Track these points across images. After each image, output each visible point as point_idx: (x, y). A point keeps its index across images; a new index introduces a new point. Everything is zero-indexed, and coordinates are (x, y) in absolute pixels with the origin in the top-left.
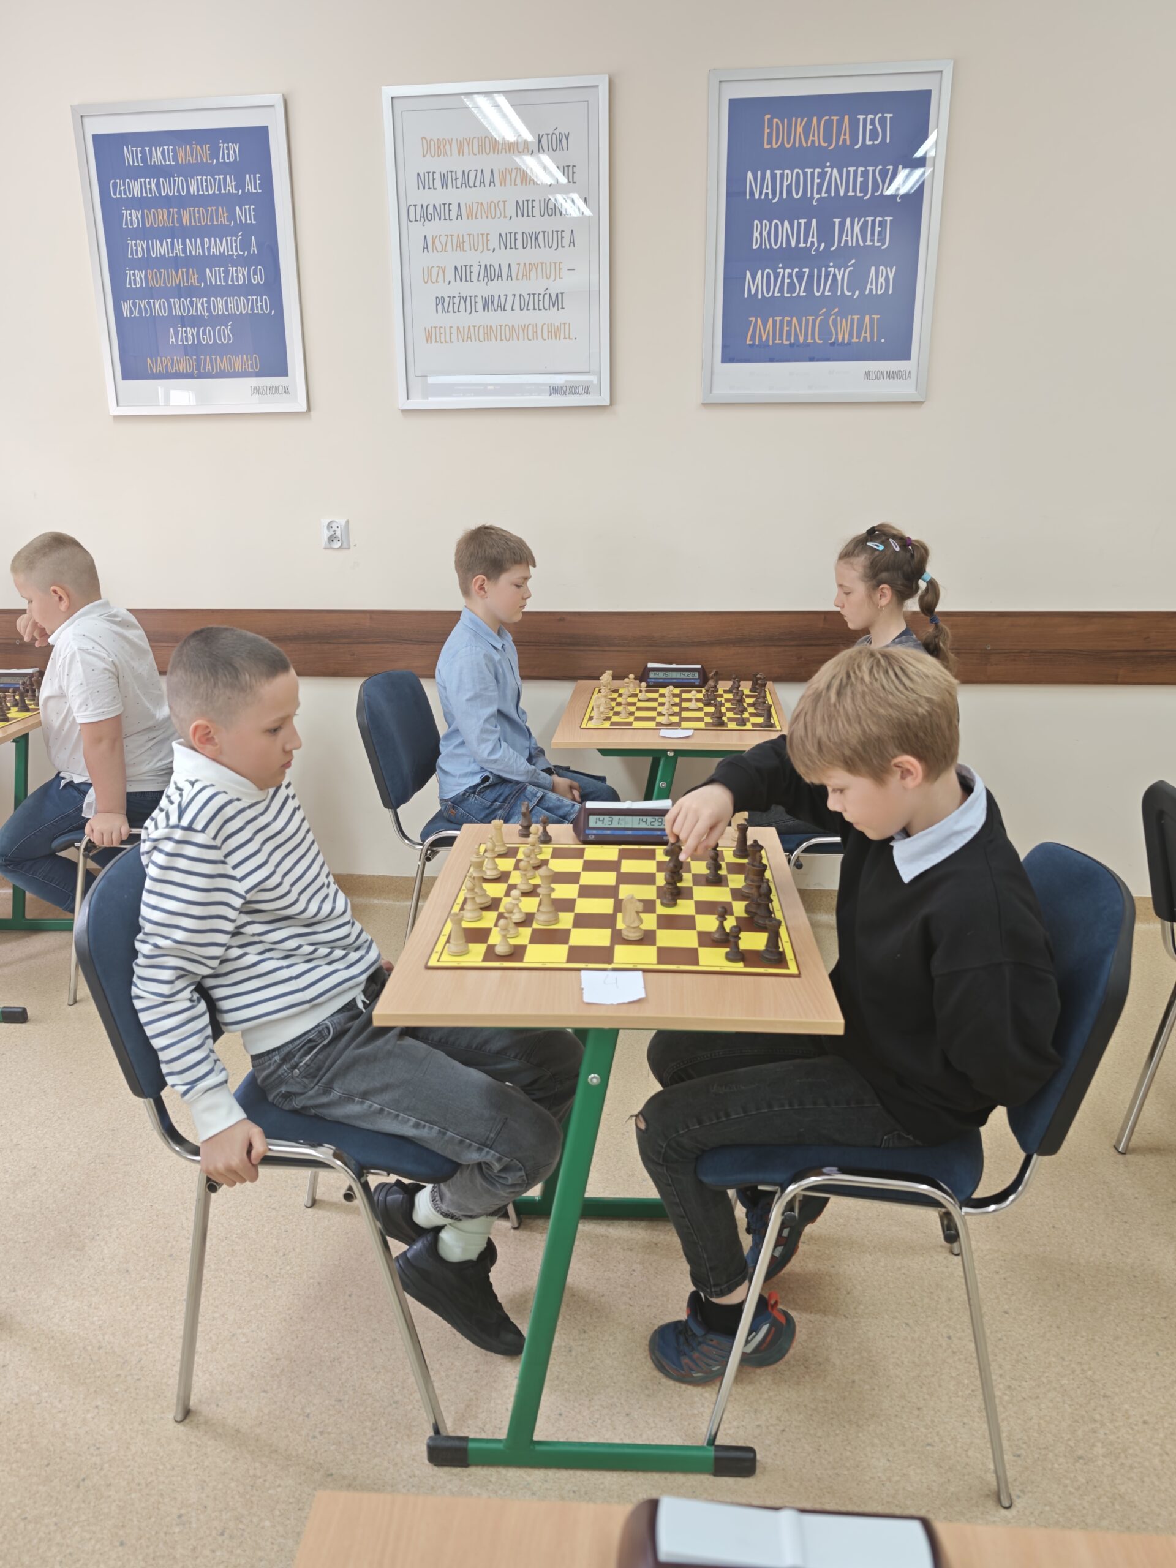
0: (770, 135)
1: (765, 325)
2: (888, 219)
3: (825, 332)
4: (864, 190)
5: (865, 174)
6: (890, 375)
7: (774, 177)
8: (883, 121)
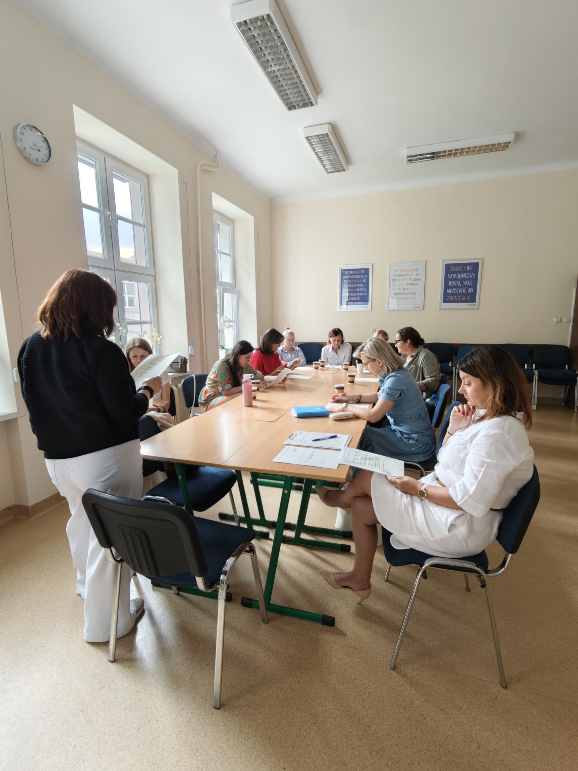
0: (452, 269)
1: (450, 297)
2: (472, 281)
3: (461, 298)
4: (468, 276)
5: (468, 274)
6: (472, 305)
7: (453, 275)
8: (471, 267)
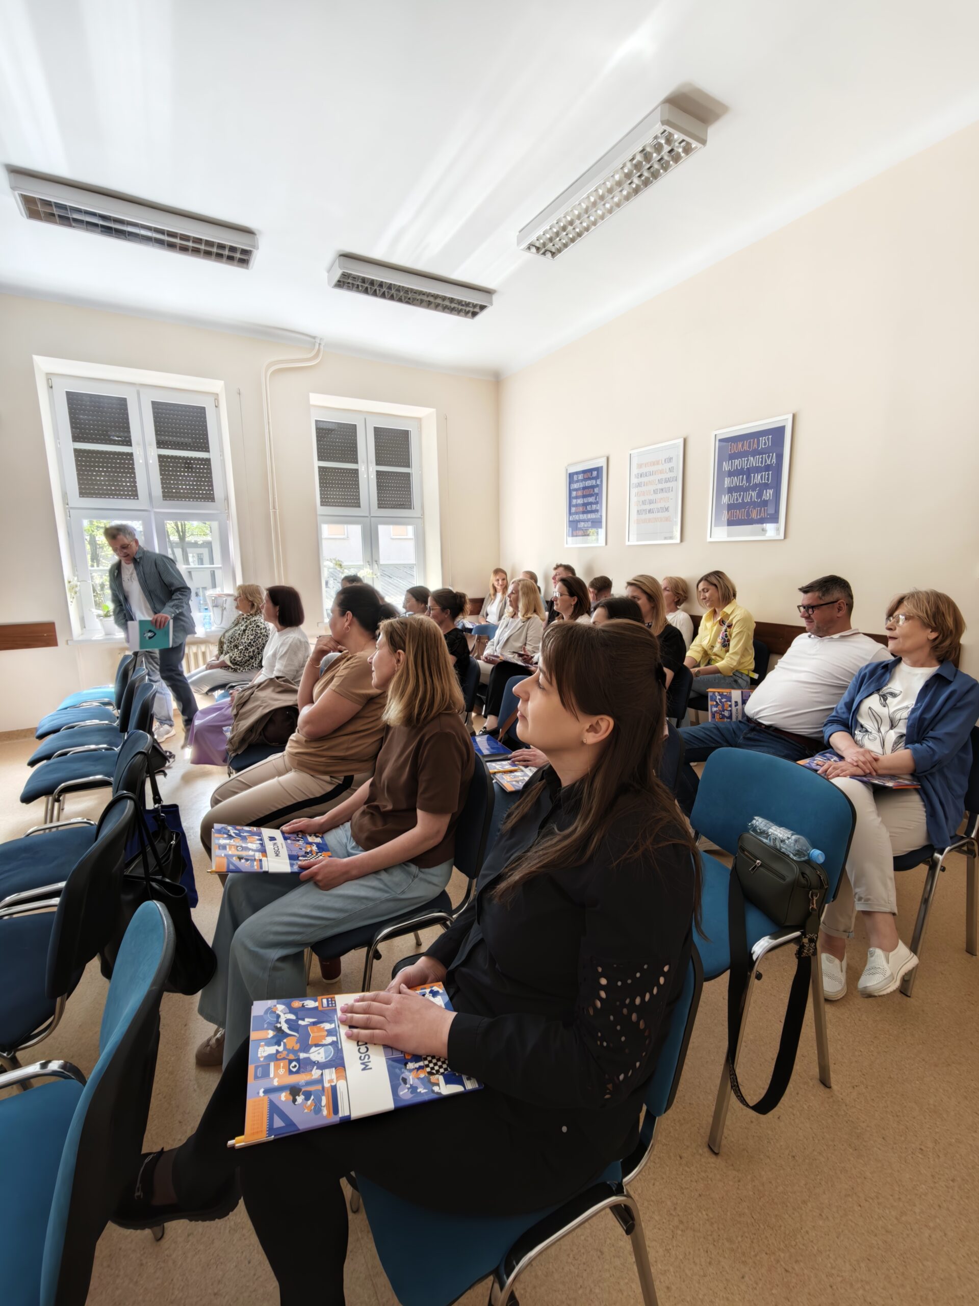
0: (731, 449)
2: (770, 472)
3: (748, 515)
4: (762, 463)
5: (762, 458)
6: (769, 530)
7: (732, 462)
8: (768, 438)
